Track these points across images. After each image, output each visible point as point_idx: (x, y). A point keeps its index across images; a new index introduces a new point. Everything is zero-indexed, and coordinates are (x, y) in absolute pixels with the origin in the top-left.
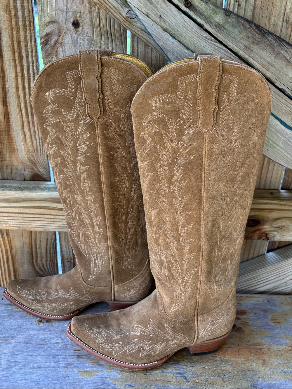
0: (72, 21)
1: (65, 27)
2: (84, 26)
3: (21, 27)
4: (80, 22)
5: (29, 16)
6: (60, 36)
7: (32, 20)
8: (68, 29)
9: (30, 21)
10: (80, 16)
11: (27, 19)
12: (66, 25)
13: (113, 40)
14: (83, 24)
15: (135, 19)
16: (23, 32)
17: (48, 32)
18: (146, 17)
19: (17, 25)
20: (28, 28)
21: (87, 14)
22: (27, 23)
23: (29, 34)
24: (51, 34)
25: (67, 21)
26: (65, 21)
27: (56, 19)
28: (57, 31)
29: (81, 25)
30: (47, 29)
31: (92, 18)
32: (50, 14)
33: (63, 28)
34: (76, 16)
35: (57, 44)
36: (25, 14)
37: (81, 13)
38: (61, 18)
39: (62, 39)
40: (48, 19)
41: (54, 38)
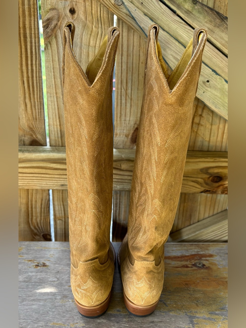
0: (69, 8)
1: (63, 13)
2: (79, 13)
3: (27, 13)
4: (76, 9)
5: (34, 4)
6: (59, 21)
7: (36, 7)
8: (65, 15)
9: (34, 8)
10: (76, 4)
11: (32, 7)
12: (64, 11)
13: (103, 25)
14: (78, 11)
15: (122, 6)
16: (28, 17)
17: (49, 17)
18: (131, 3)
19: (24, 11)
20: (32, 13)
21: (81, 3)
22: (32, 10)
23: (33, 19)
24: (52, 19)
25: (65, 9)
26: (63, 9)
27: (56, 6)
28: (56, 17)
29: (77, 12)
30: (48, 15)
31: (85, 6)
32: (51, 3)
33: (62, 14)
34: (73, 4)
35: (56, 27)
36: (30, 2)
37: (76, 2)
38: (60, 6)
39: (61, 23)
40: (49, 7)
41: (54, 23)
